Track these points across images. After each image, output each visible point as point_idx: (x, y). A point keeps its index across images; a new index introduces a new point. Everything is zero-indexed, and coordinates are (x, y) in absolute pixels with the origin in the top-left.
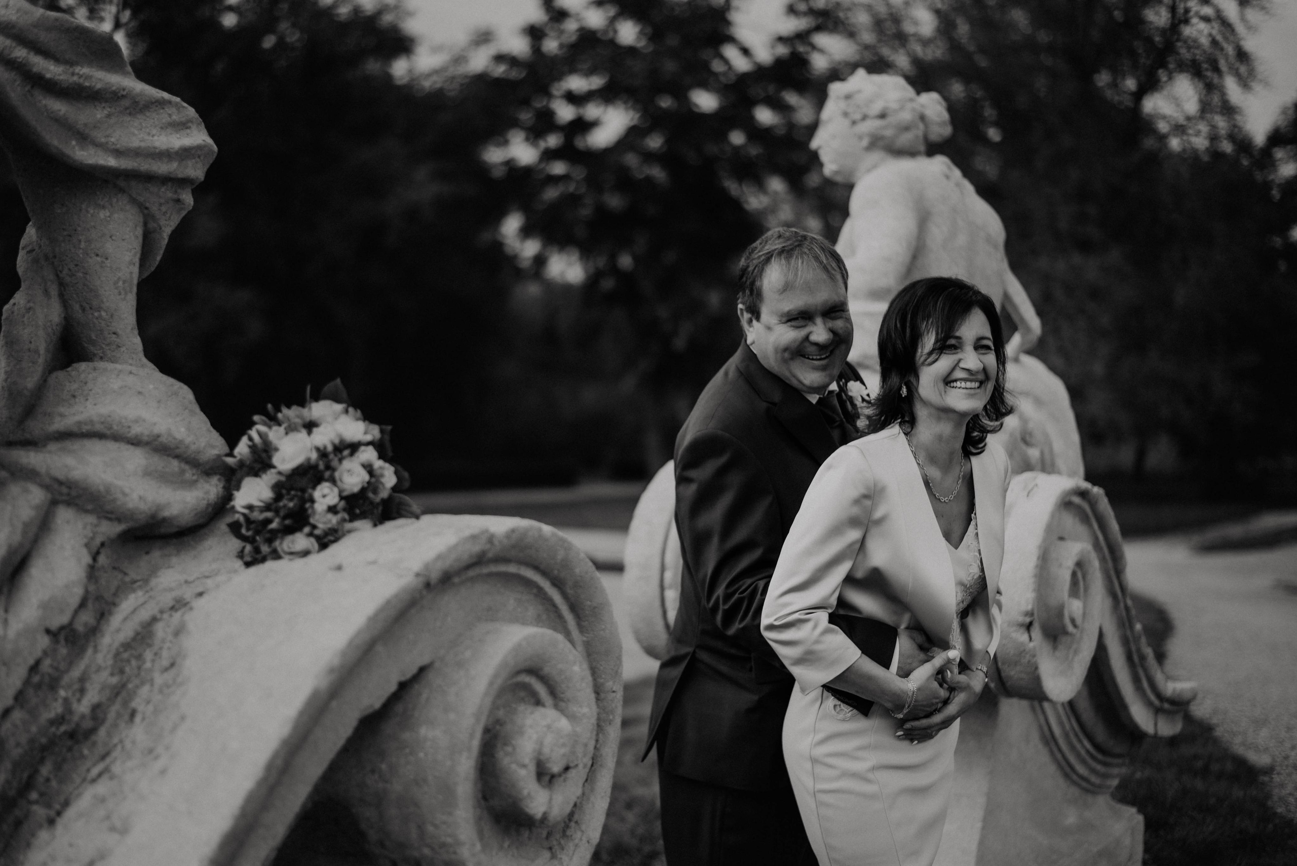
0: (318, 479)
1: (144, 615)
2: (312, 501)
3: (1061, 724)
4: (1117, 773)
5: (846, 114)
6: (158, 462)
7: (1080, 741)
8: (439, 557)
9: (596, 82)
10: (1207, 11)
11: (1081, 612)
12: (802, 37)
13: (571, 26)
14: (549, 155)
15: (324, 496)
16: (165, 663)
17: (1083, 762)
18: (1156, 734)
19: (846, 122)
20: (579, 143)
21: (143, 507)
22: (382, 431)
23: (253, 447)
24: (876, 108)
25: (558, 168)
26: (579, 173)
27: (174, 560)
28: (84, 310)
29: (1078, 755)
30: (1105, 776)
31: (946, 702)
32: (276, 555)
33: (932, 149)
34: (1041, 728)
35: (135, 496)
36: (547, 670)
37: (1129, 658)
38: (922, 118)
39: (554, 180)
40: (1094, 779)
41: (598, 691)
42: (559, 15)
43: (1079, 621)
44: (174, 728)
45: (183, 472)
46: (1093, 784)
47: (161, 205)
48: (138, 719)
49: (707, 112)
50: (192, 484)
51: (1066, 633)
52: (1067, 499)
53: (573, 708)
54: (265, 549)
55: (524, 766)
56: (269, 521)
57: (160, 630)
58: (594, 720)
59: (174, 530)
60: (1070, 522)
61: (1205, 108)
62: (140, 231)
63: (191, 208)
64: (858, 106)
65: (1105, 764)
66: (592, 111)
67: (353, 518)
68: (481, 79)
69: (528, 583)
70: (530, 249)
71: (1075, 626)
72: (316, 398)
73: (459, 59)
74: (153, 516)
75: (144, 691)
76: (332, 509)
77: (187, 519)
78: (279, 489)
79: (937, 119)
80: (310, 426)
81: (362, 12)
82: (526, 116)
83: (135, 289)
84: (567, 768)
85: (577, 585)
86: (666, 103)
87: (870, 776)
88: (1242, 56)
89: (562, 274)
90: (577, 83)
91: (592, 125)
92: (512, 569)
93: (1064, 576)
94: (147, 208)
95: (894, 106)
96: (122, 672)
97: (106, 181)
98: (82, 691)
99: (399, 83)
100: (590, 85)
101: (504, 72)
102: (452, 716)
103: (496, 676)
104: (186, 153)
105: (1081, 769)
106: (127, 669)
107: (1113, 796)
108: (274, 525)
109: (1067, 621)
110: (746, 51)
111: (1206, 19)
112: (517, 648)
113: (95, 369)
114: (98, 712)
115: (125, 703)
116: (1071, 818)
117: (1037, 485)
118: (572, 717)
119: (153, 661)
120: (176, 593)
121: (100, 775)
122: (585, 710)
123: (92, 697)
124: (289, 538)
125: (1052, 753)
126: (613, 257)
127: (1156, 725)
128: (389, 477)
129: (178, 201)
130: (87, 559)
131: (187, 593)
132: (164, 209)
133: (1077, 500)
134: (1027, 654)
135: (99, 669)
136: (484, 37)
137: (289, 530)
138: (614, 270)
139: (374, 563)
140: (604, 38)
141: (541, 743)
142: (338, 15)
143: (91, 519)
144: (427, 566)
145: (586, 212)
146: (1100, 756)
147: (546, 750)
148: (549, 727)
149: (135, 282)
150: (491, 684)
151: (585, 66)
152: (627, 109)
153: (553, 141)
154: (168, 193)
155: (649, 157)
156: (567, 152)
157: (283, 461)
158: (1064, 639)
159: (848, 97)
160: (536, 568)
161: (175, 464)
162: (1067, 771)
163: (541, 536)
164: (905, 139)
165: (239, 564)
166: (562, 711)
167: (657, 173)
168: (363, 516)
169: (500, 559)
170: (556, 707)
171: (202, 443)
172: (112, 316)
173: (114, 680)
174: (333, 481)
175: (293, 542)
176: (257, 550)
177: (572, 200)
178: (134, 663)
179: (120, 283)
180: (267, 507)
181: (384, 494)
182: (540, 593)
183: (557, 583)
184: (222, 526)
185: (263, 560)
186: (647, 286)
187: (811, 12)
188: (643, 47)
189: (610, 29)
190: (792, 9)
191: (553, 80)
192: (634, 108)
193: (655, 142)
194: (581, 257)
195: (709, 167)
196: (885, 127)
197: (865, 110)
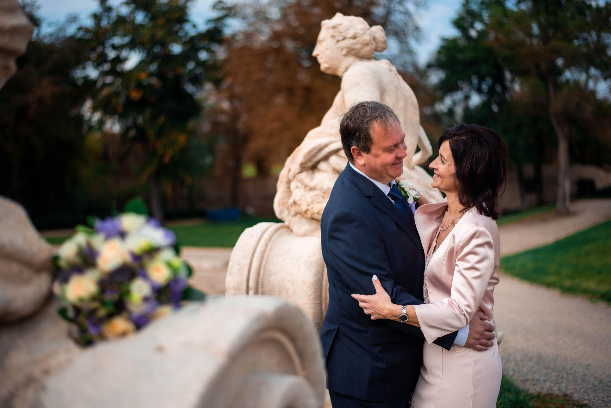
0: (133, 276)
2: (129, 293)
9: (126, 40)
10: (401, 9)
12: (220, 19)
13: (114, 15)
14: (104, 74)
15: (139, 289)
19: (333, 41)
20: (119, 69)
24: (351, 33)
25: (109, 79)
26: (119, 82)
38: (374, 38)
39: (105, 85)
42: (109, 9)
49: (177, 55)
54: (93, 332)
56: (96, 310)
61: (402, 52)
64: (340, 32)
66: (124, 53)
68: (72, 38)
70: (96, 117)
73: (62, 29)
78: (103, 285)
79: (382, 39)
80: (123, 235)
82: (94, 56)
86: (157, 50)
88: (417, 29)
89: (111, 129)
90: (117, 40)
91: (126, 59)
95: (360, 32)
100: (122, 41)
101: (82, 35)
110: (194, 26)
111: (401, 12)
120: (26, 372)
124: (113, 322)
126: (134, 119)
129: (6, 67)
136: (73, 19)
138: (135, 126)
140: (128, 20)
145: (122, 100)
151: (121, 32)
152: (140, 52)
153: (106, 67)
155: (151, 74)
156: (113, 72)
164: (366, 50)
167: (154, 81)
174: (145, 276)
175: (115, 325)
176: (85, 333)
177: (116, 94)
186: (151, 133)
187: (223, 8)
188: (147, 24)
189: (132, 16)
190: (214, 7)
191: (106, 39)
192: (143, 52)
193: (153, 67)
194: (119, 120)
195: (178, 80)
196: (356, 44)
197: (344, 34)
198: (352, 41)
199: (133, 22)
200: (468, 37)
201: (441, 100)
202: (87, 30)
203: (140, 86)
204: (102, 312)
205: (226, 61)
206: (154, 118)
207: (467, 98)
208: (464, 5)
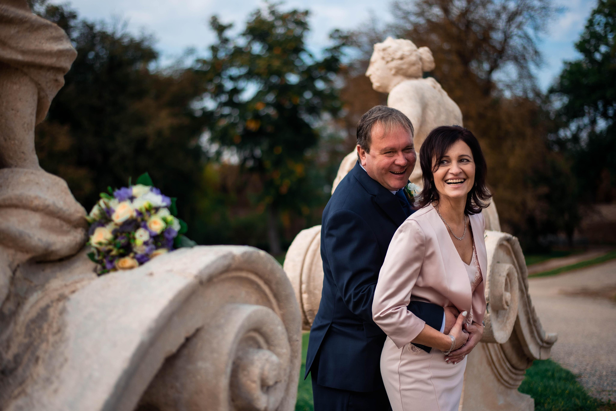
0: (138, 227)
1: (42, 304)
2: (134, 239)
3: (497, 355)
4: (522, 378)
5: (383, 58)
6: (48, 220)
7: (505, 363)
8: (207, 267)
9: (243, 71)
10: (520, 33)
11: (510, 298)
12: (336, 49)
13: (231, 46)
14: (222, 105)
15: (141, 236)
16: (55, 329)
17: (506, 373)
18: (540, 358)
19: (384, 62)
20: (236, 100)
21: (40, 244)
22: (172, 201)
23: (101, 210)
24: (398, 54)
25: (226, 110)
26: (236, 112)
27: (58, 274)
28: (5, 140)
29: (504, 370)
30: (516, 380)
31: (468, 340)
32: (115, 269)
33: (426, 75)
34: (487, 357)
35: (36, 238)
36: (265, 329)
37: (529, 321)
38: (421, 59)
39: (223, 116)
40: (511, 382)
41: (290, 340)
42: (225, 41)
43: (509, 303)
44: (62, 366)
45: (62, 226)
46: (510, 384)
47: (47, 82)
48: (40, 362)
49: (293, 84)
50: (66, 233)
51: (504, 309)
52: (501, 243)
53: (279, 350)
54: (108, 266)
55: (254, 382)
56: (110, 251)
57: (52, 312)
58: (289, 356)
59: (57, 257)
60: (502, 254)
61: (521, 76)
62: (36, 97)
63: (63, 85)
64: (389, 54)
65: (516, 374)
66: (241, 84)
67: (157, 247)
68: (190, 70)
69: (252, 283)
70: (214, 148)
71: (508, 305)
72: (135, 183)
73: (180, 61)
74: (46, 250)
75: (44, 346)
76: (146, 243)
77: (65, 252)
78: (116, 234)
79: (428, 60)
80: (132, 198)
81: (135, 41)
82: (211, 87)
83: (33, 129)
84: (276, 383)
85: (277, 283)
86: (274, 80)
87: (429, 382)
88: (536, 53)
89: (229, 160)
90: (234, 71)
91: (242, 90)
92: (244, 274)
93: (502, 280)
94: (39, 84)
95: (407, 53)
96: (30, 335)
97: (17, 69)
98: (8, 347)
99: (152, 73)
100: (240, 72)
101: (200, 67)
102: (215, 355)
103: (238, 332)
104: (61, 53)
105: (505, 377)
106: (34, 334)
107: (519, 390)
108: (114, 253)
109: (504, 303)
110: (311, 56)
111: (520, 37)
112: (249, 317)
113: (12, 172)
114: (17, 359)
115: (33, 353)
116: (501, 402)
117: (487, 236)
118: (278, 355)
119: (48, 330)
120: (60, 292)
121: (19, 394)
122: (284, 351)
123: (14, 350)
124: (122, 260)
125: (492, 369)
126: (252, 151)
127: (540, 354)
128: (176, 226)
129: (56, 80)
130: (9, 273)
131: (66, 291)
132: (49, 85)
133: (505, 243)
134: (486, 319)
135: (17, 334)
136: (191, 51)
137: (122, 255)
138: (253, 157)
139: (170, 271)
140: (245, 51)
141: (262, 369)
142: (123, 42)
143: (12, 251)
144: (201, 272)
145: (239, 130)
146: (513, 370)
147: (266, 373)
148: (267, 360)
149: (34, 125)
150: (236, 336)
151: (238, 63)
152: (257, 83)
153: (224, 98)
154: (51, 76)
155: (268, 105)
156: (231, 103)
157: (118, 217)
158: (502, 312)
159: (384, 50)
160: (256, 274)
161: (58, 222)
162: (499, 378)
163: (259, 256)
164: (413, 70)
165: (94, 275)
166: (273, 351)
167: (272, 111)
168: (162, 246)
169: (239, 269)
170: (269, 349)
171: (72, 210)
172: (21, 143)
173: (26, 341)
174: (146, 227)
175: (124, 262)
176: (104, 267)
177: (233, 125)
178: (37, 330)
179: (26, 125)
180: (110, 243)
181: (174, 235)
182: (258, 288)
183: (267, 282)
184: (84, 255)
185: (108, 272)
186: (268, 164)
187: (340, 37)
188: (263, 55)
189: (249, 46)
190: (331, 36)
191: (223, 70)
192: (261, 83)
193: (271, 98)
194: (237, 152)
195: (295, 109)
196: (403, 64)
197: (393, 56)
198: (399, 62)
199: (249, 53)
200: (592, 60)
201: (566, 125)
202: (204, 62)
203: (257, 116)
204: (114, 252)
205: (344, 91)
206: (271, 148)
207: (593, 122)
208: (587, 27)
